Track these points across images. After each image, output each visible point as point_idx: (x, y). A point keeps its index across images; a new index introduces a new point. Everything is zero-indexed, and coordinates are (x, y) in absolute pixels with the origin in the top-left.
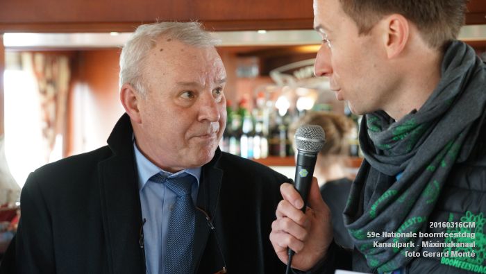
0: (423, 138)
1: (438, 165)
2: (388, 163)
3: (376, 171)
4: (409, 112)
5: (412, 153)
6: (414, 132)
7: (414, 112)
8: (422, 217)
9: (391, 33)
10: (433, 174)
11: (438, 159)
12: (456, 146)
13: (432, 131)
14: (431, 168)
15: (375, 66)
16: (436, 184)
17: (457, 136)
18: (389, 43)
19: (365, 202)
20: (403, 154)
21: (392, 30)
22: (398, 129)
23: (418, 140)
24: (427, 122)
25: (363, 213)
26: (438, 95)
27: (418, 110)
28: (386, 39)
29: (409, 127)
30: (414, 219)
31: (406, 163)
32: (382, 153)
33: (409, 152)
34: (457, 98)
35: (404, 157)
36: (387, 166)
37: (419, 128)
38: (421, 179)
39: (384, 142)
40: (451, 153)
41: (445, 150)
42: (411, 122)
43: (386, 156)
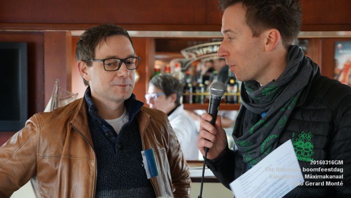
0: (278, 94)
1: (287, 108)
2: (258, 107)
3: (250, 111)
4: (271, 80)
5: (271, 102)
6: (274, 91)
7: (274, 80)
8: (277, 135)
9: (269, 38)
10: (283, 113)
11: (286, 105)
12: (296, 99)
13: (282, 91)
14: (283, 109)
15: (258, 54)
16: (285, 118)
17: (296, 94)
18: (267, 44)
19: (244, 129)
20: (267, 103)
21: (270, 37)
22: (266, 89)
23: (275, 95)
24: (281, 86)
25: (242, 135)
26: (287, 72)
27: (275, 79)
28: (266, 41)
29: (271, 88)
30: (273, 136)
31: (268, 107)
32: (253, 102)
33: (270, 101)
34: (296, 74)
35: (267, 104)
36: (258, 109)
37: (277, 89)
38: (277, 115)
39: (257, 96)
40: (294, 103)
41: (290, 100)
42: (273, 86)
43: (256, 104)
